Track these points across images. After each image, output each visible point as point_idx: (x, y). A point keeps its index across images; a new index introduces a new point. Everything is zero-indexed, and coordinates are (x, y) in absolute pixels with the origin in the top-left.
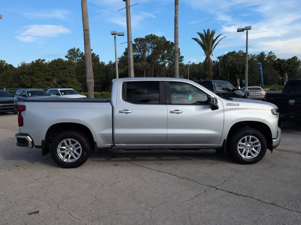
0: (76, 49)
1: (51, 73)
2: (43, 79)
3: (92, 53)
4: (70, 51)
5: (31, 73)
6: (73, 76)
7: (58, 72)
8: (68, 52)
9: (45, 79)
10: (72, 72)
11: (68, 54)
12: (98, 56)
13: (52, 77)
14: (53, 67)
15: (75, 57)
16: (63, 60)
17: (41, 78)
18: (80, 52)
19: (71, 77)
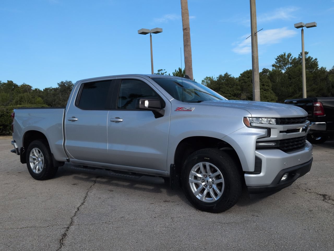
0: (286, 55)
1: (239, 87)
2: (229, 95)
3: (307, 57)
4: (278, 58)
5: (217, 88)
6: (267, 89)
7: (249, 86)
8: (277, 59)
9: (232, 95)
10: (267, 84)
11: (275, 62)
12: (316, 59)
13: (241, 91)
14: (244, 80)
15: (285, 64)
16: (269, 70)
17: (228, 93)
18: (292, 58)
19: (265, 90)
